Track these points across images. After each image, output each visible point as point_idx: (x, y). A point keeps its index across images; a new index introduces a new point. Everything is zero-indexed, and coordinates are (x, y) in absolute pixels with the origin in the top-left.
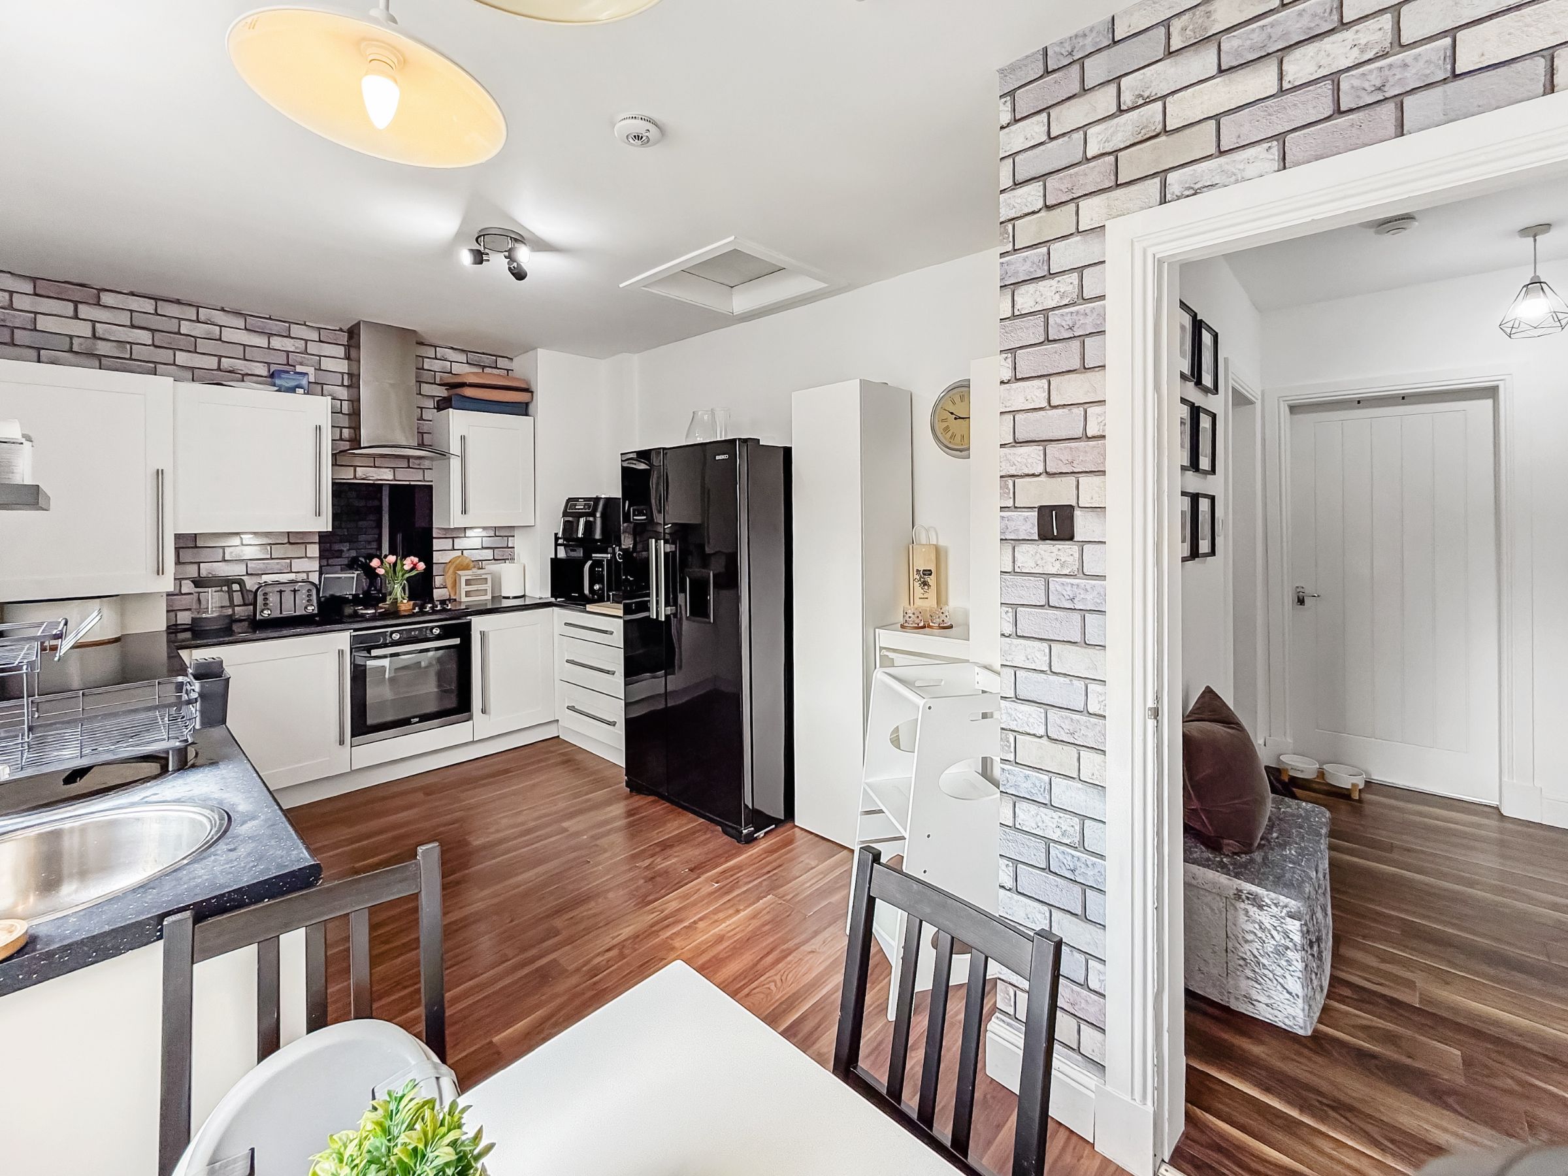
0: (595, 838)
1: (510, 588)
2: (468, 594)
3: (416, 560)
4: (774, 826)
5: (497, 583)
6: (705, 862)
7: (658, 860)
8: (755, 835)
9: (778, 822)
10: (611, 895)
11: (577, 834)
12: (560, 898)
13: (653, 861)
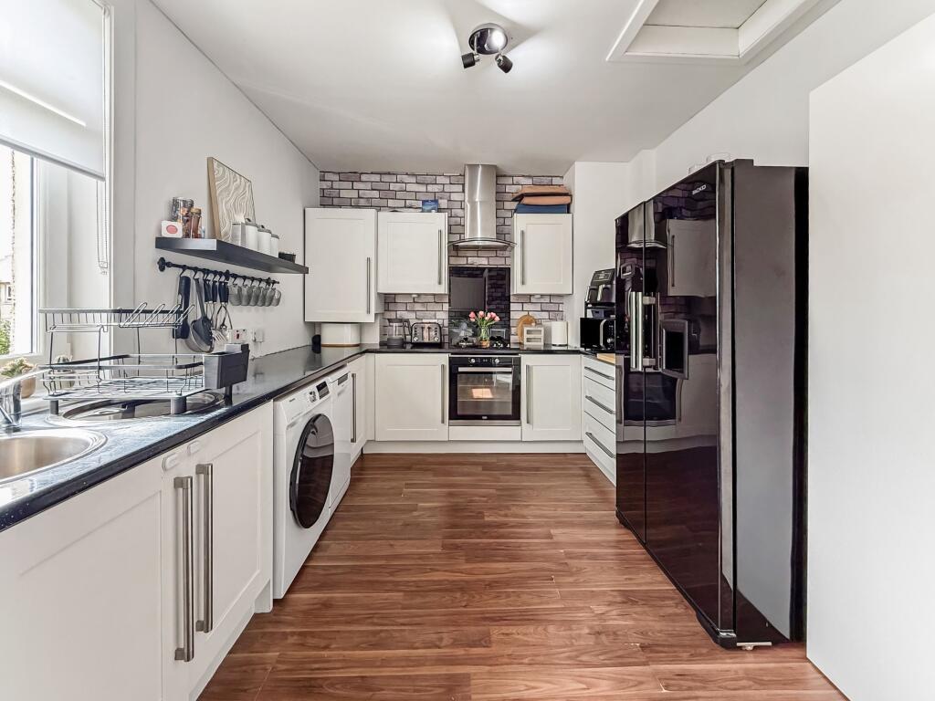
0: (570, 556)
1: (557, 339)
2: (528, 340)
3: (494, 314)
4: (770, 644)
5: (548, 334)
6: (664, 646)
7: (614, 613)
8: (738, 644)
9: (778, 640)
10: (551, 629)
11: (557, 545)
12: (511, 605)
13: (607, 612)
